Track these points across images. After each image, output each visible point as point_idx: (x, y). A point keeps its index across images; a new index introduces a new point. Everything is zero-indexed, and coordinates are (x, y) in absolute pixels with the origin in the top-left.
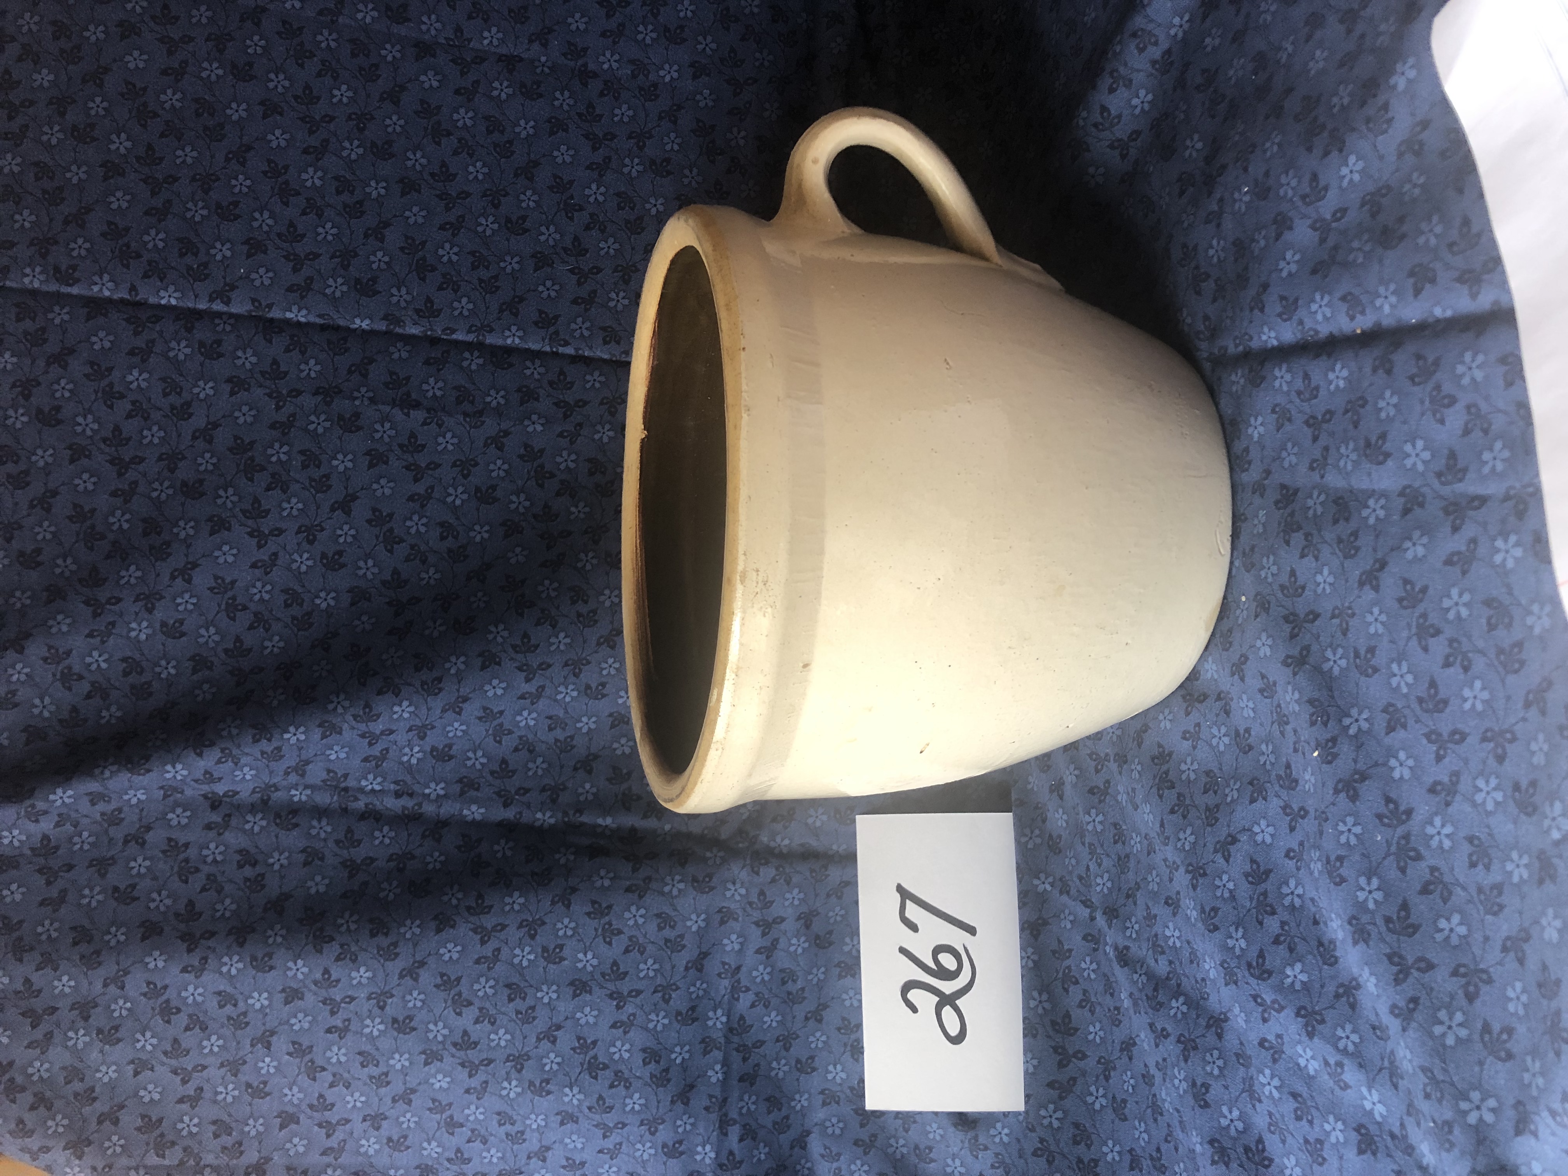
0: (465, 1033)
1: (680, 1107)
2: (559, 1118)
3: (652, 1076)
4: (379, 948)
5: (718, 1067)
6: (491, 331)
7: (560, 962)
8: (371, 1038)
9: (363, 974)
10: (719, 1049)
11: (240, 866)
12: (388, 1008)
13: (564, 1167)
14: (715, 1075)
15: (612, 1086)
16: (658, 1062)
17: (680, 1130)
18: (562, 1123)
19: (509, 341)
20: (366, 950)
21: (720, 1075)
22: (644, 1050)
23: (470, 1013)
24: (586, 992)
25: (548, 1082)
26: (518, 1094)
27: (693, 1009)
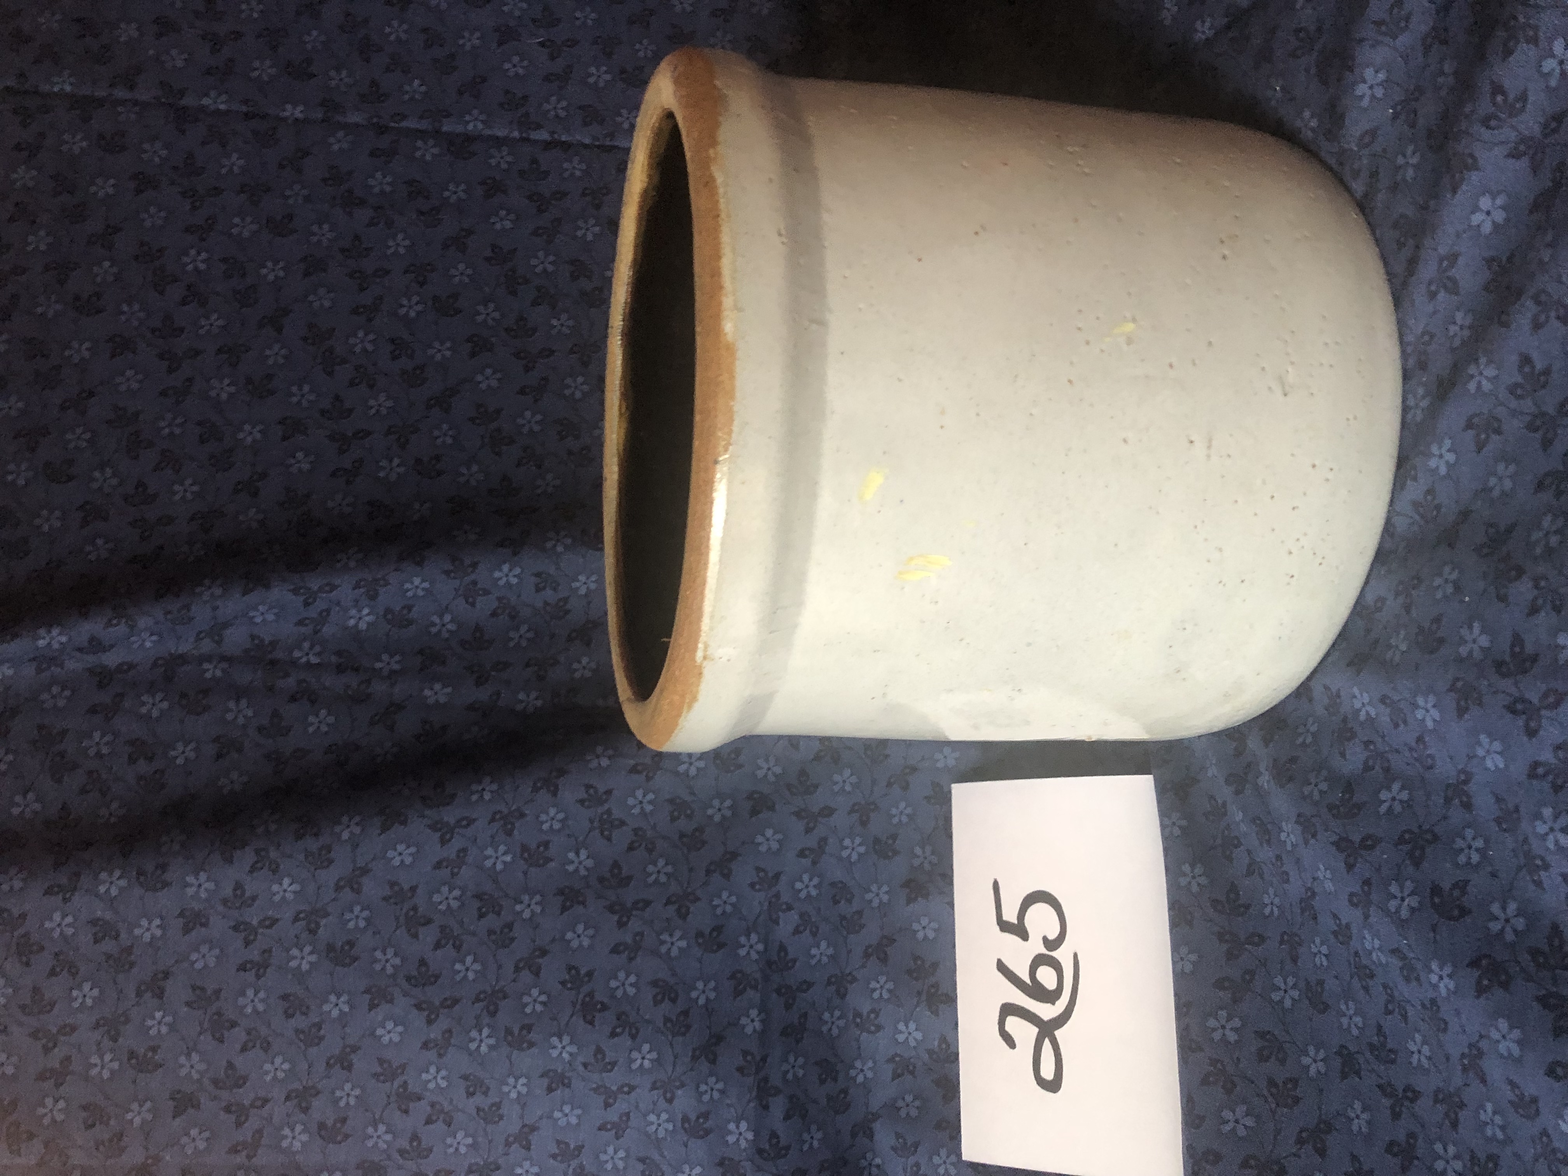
0: (423, 962)
1: (704, 1066)
2: (545, 1082)
3: (667, 1020)
4: (308, 854)
5: (754, 1013)
6: (449, 115)
7: (543, 865)
8: (300, 976)
9: (286, 888)
10: (755, 988)
11: (132, 760)
12: (321, 931)
13: (554, 1156)
14: (752, 1023)
15: (613, 1034)
16: (673, 1001)
17: (706, 1098)
18: (550, 1090)
19: (470, 127)
20: (290, 856)
21: (757, 1025)
22: (655, 983)
23: (428, 935)
24: (579, 903)
25: (529, 1028)
26: (491, 1047)
27: (718, 929)
